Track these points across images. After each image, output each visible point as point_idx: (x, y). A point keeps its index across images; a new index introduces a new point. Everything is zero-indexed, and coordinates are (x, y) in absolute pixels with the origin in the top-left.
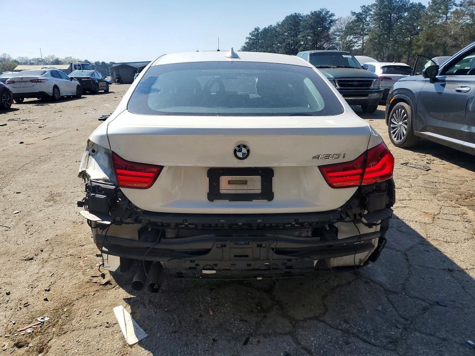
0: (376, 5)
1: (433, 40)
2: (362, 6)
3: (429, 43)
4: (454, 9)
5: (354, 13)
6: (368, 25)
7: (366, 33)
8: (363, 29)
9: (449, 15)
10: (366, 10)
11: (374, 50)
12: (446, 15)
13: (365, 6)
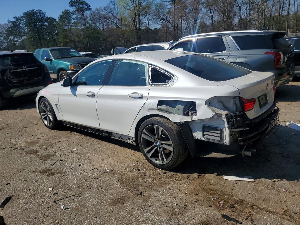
0: (24, 17)
1: (67, 39)
2: (14, 17)
3: (65, 40)
4: (73, 21)
5: (10, 22)
6: (23, 29)
7: (23, 34)
8: (20, 32)
9: (71, 24)
10: (18, 19)
11: (33, 46)
12: (70, 24)
13: (17, 17)
